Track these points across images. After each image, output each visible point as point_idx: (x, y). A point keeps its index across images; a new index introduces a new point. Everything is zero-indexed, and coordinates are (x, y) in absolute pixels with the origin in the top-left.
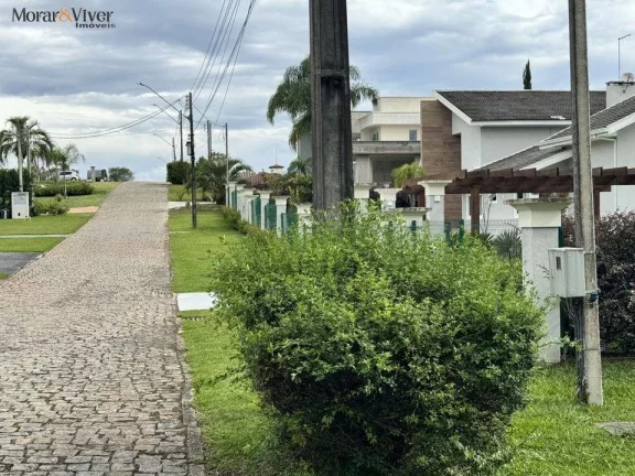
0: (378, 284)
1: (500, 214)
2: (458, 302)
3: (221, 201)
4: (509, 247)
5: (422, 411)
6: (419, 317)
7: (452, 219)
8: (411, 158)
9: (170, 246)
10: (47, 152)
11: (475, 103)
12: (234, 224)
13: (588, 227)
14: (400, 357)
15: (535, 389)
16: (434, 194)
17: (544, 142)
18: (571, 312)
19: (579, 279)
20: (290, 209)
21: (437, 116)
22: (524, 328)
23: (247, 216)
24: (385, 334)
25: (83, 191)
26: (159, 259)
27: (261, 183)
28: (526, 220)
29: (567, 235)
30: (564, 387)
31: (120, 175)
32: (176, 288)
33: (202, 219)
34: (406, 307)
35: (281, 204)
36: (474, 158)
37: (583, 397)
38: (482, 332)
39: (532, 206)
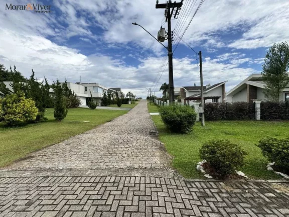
0: (178, 111)
1: (191, 103)
2: (187, 112)
3: (154, 101)
4: (193, 107)
5: (183, 124)
6: (183, 114)
7: (185, 104)
8: (179, 96)
9: (148, 107)
10: (133, 96)
11: (188, 88)
12: (155, 104)
13: (203, 104)
14: (181, 119)
15: (196, 123)
16: (183, 100)
17: (197, 93)
18: (201, 114)
19: (202, 111)
20: (163, 102)
21: (182, 90)
22: (195, 115)
23: (157, 103)
24: (179, 116)
25: (136, 100)
26: (147, 109)
27: (159, 99)
28: (195, 103)
29: (200, 105)
30: (200, 124)
31: (141, 98)
32: (149, 112)
33: (152, 104)
34: (181, 113)
35: (162, 102)
36: (188, 95)
37: (202, 125)
38: (190, 116)
39: (196, 102)
